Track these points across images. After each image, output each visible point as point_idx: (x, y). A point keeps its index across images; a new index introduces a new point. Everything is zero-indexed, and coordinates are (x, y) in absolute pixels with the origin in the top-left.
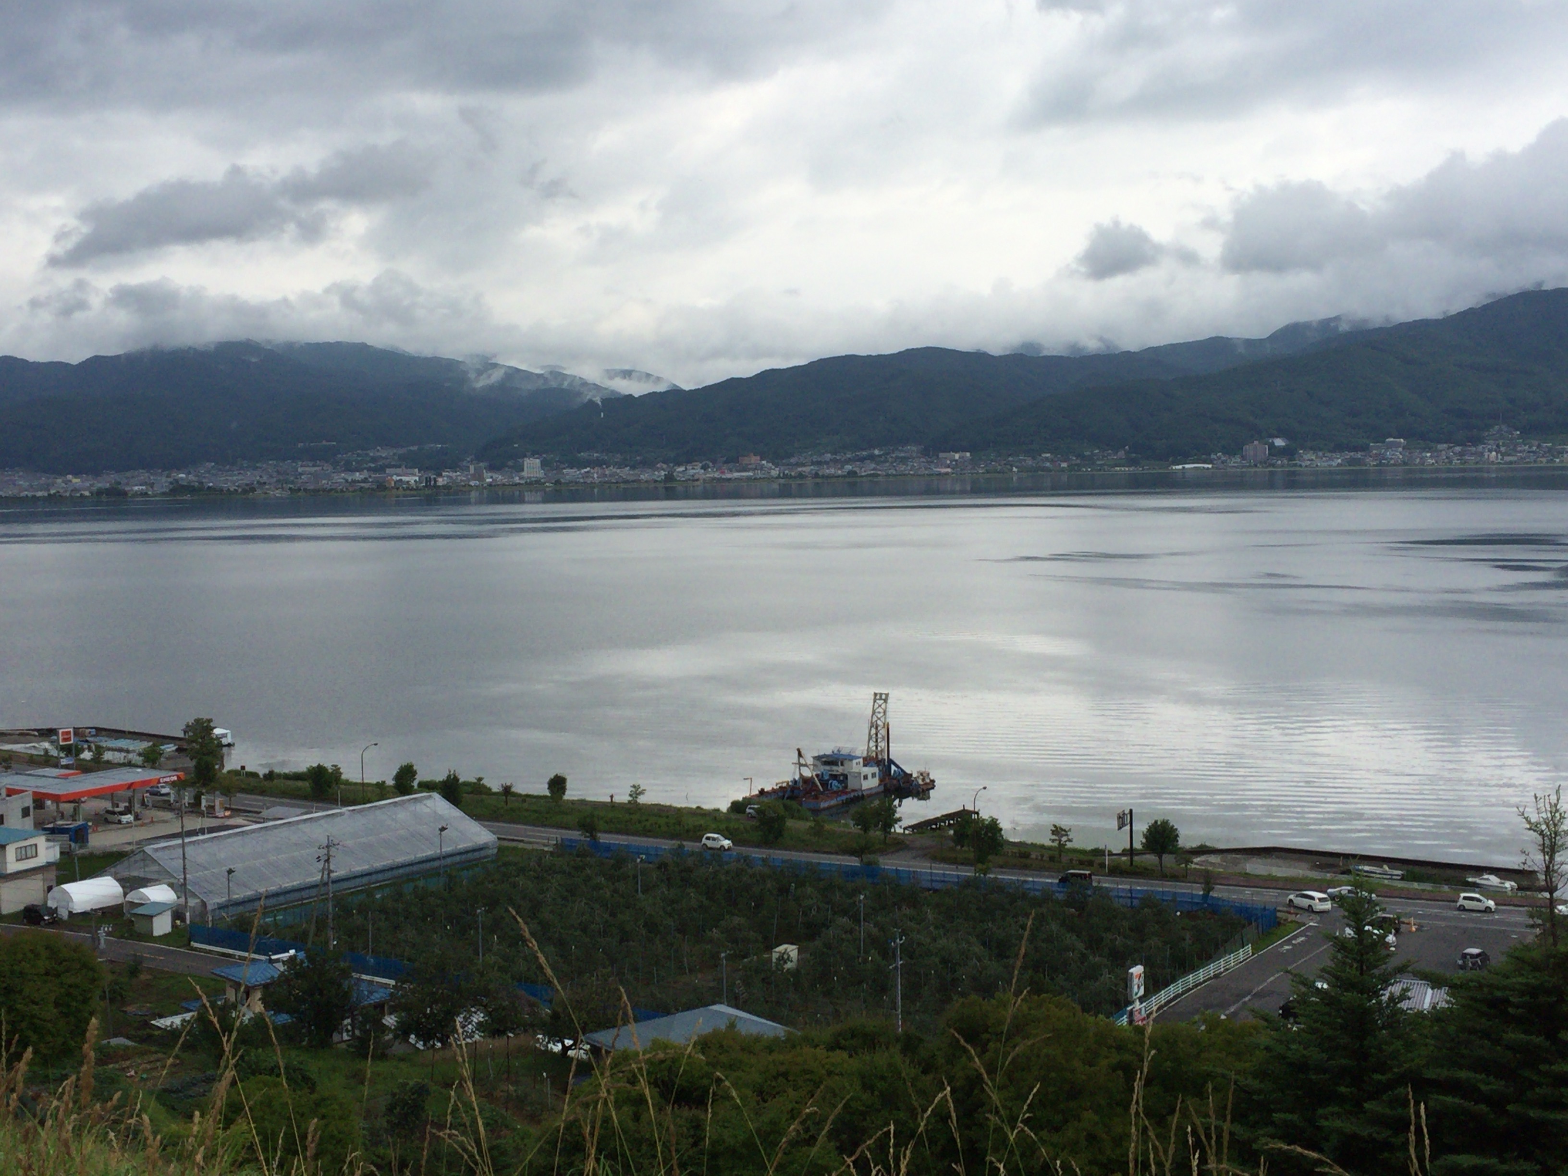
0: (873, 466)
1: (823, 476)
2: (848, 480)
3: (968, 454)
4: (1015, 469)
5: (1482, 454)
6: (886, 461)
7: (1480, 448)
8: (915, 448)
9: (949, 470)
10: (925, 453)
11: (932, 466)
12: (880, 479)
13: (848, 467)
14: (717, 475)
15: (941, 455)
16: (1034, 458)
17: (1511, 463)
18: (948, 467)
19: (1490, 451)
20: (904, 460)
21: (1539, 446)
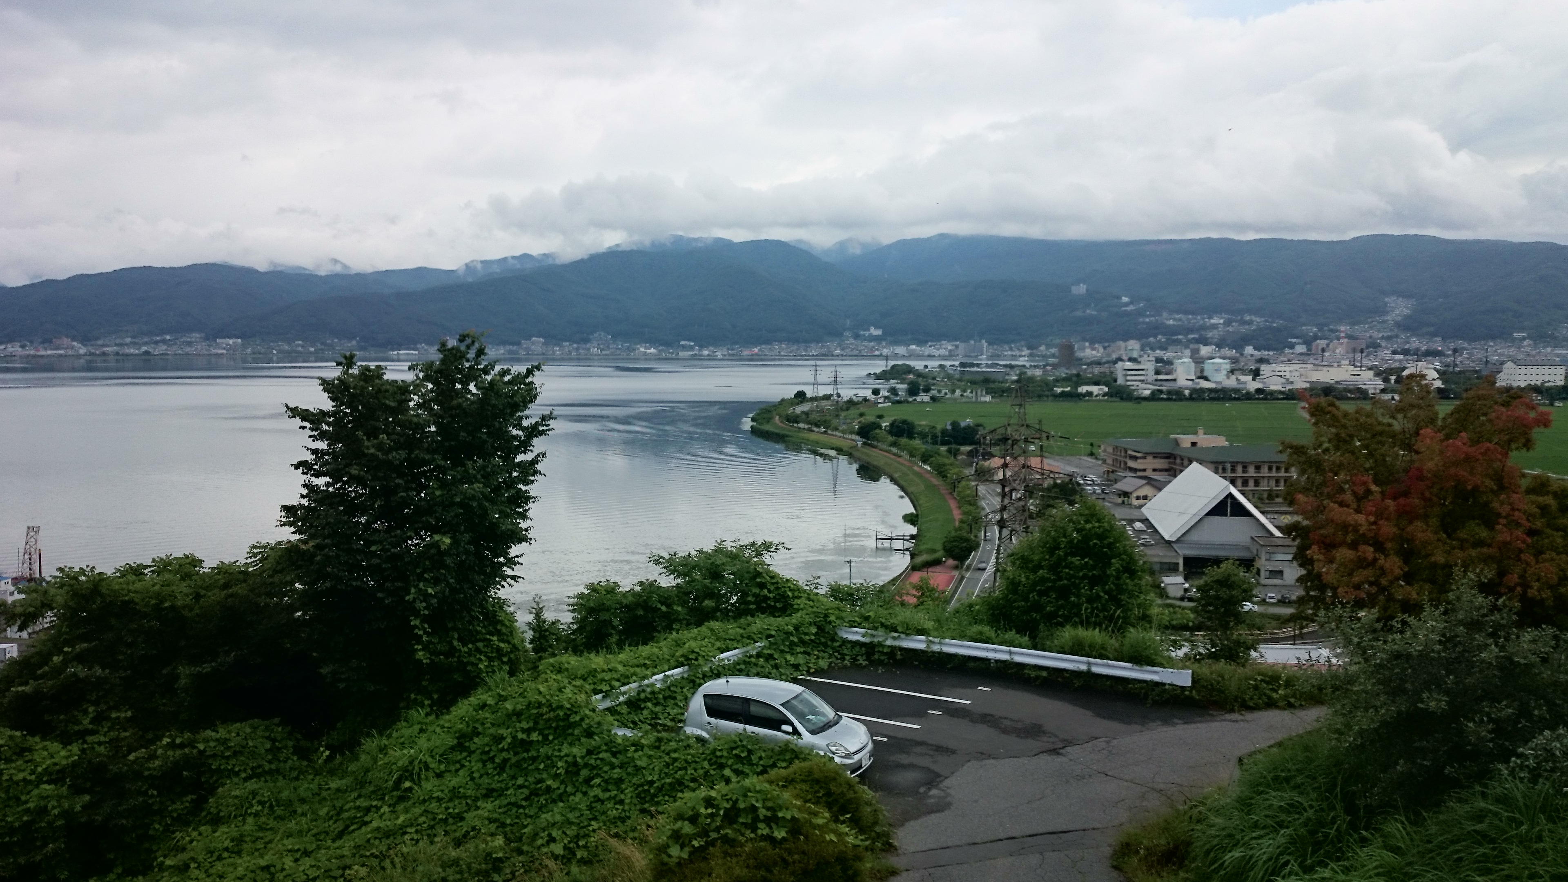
0: (164, 347)
1: (123, 355)
2: (143, 357)
3: (239, 340)
4: (275, 352)
5: (589, 349)
6: (175, 344)
7: (588, 345)
8: (198, 335)
9: (224, 351)
10: (207, 339)
11: (212, 349)
12: (170, 357)
13: (145, 348)
14: (32, 352)
15: (219, 341)
16: (289, 344)
17: (606, 355)
18: (224, 349)
19: (594, 347)
20: (190, 344)
21: (622, 345)
